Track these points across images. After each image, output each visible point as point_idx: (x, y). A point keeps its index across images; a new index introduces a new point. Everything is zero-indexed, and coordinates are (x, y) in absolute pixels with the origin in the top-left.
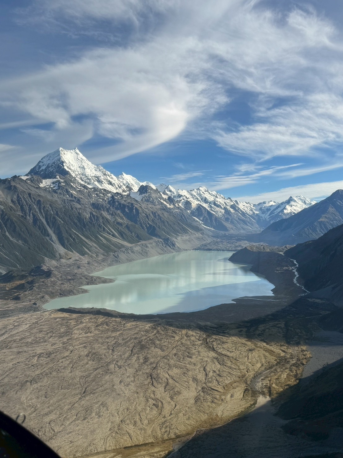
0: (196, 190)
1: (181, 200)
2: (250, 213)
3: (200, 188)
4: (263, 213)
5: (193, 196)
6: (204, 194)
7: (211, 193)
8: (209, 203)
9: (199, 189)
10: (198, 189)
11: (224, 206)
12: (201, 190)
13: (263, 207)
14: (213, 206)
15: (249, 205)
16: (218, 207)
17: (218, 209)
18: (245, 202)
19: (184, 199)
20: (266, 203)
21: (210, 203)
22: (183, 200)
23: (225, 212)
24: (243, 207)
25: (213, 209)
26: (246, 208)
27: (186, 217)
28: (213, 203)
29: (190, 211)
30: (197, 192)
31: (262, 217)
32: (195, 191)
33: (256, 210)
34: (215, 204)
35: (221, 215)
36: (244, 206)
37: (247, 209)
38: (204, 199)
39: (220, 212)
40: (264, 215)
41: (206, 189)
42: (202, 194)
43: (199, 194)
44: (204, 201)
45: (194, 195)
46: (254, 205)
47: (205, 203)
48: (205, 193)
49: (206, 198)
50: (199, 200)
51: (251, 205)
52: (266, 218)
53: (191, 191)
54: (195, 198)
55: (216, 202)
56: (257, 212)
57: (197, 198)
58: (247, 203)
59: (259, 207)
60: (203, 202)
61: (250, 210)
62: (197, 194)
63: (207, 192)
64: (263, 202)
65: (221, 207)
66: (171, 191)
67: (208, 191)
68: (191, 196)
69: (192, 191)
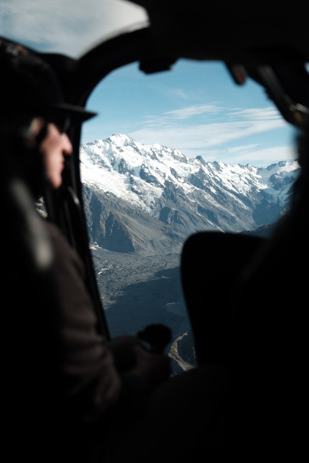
0: (101, 143)
2: (246, 189)
3: (112, 138)
4: (276, 188)
5: (93, 157)
6: (122, 151)
7: (140, 147)
8: (129, 171)
9: (109, 139)
10: (108, 140)
11: (167, 178)
12: (113, 143)
13: (276, 174)
14: (136, 178)
15: (246, 170)
16: (148, 181)
17: (147, 186)
18: (239, 164)
20: (284, 165)
21: (132, 172)
23: (163, 195)
24: (230, 176)
25: (135, 187)
26: (238, 178)
28: (137, 173)
30: (105, 148)
31: (271, 197)
32: (99, 145)
33: (261, 181)
34: (143, 175)
35: (152, 202)
36: (233, 173)
37: (241, 179)
38: (118, 162)
39: (152, 194)
40: (278, 192)
41: (129, 140)
42: (117, 151)
43: (107, 152)
44: (117, 168)
45: (95, 155)
46: (260, 170)
47: (120, 172)
48: (123, 148)
49: (123, 160)
50: (107, 167)
51: (251, 170)
52: (280, 198)
54: (97, 160)
55: (146, 171)
56: (264, 187)
57: (102, 162)
58: (242, 166)
59: (269, 175)
60: (115, 169)
61: (245, 183)
62: (105, 152)
63: (129, 147)
64: (279, 163)
65: (156, 182)
67: (132, 144)
68: (89, 157)
69: (92, 144)
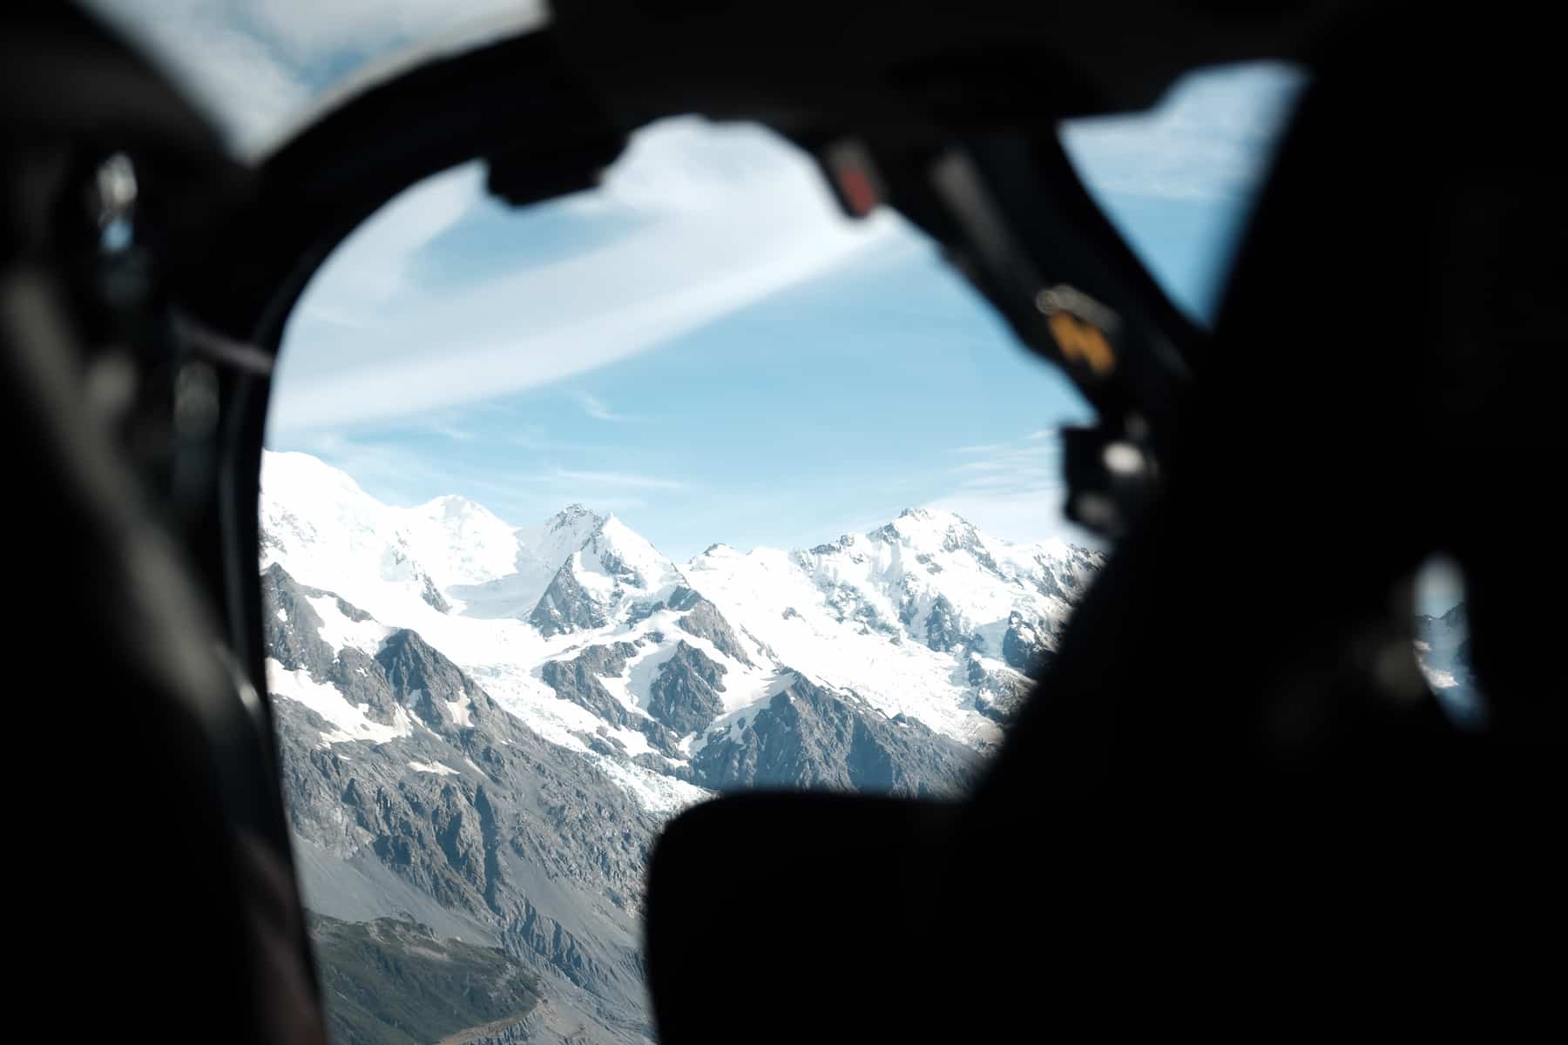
0: (862, 544)
1: (628, 650)
3: (901, 525)
5: (836, 594)
6: (936, 569)
7: (998, 554)
8: (963, 640)
9: (890, 528)
10: (888, 533)
12: (906, 543)
14: (992, 665)
19: (657, 637)
21: (975, 643)
22: (651, 648)
25: (988, 696)
27: (505, 831)
28: (995, 644)
29: (698, 738)
32: (854, 551)
34: (1014, 650)
38: (925, 611)
41: (960, 531)
42: (920, 571)
43: (885, 576)
44: (923, 632)
45: (843, 588)
47: (933, 646)
48: (941, 559)
49: (940, 602)
50: (885, 628)
53: (819, 550)
54: (849, 608)
55: (1026, 636)
57: (870, 612)
60: (914, 637)
62: (877, 575)
63: (961, 555)
66: (618, 563)
67: (972, 545)
69: (829, 549)
